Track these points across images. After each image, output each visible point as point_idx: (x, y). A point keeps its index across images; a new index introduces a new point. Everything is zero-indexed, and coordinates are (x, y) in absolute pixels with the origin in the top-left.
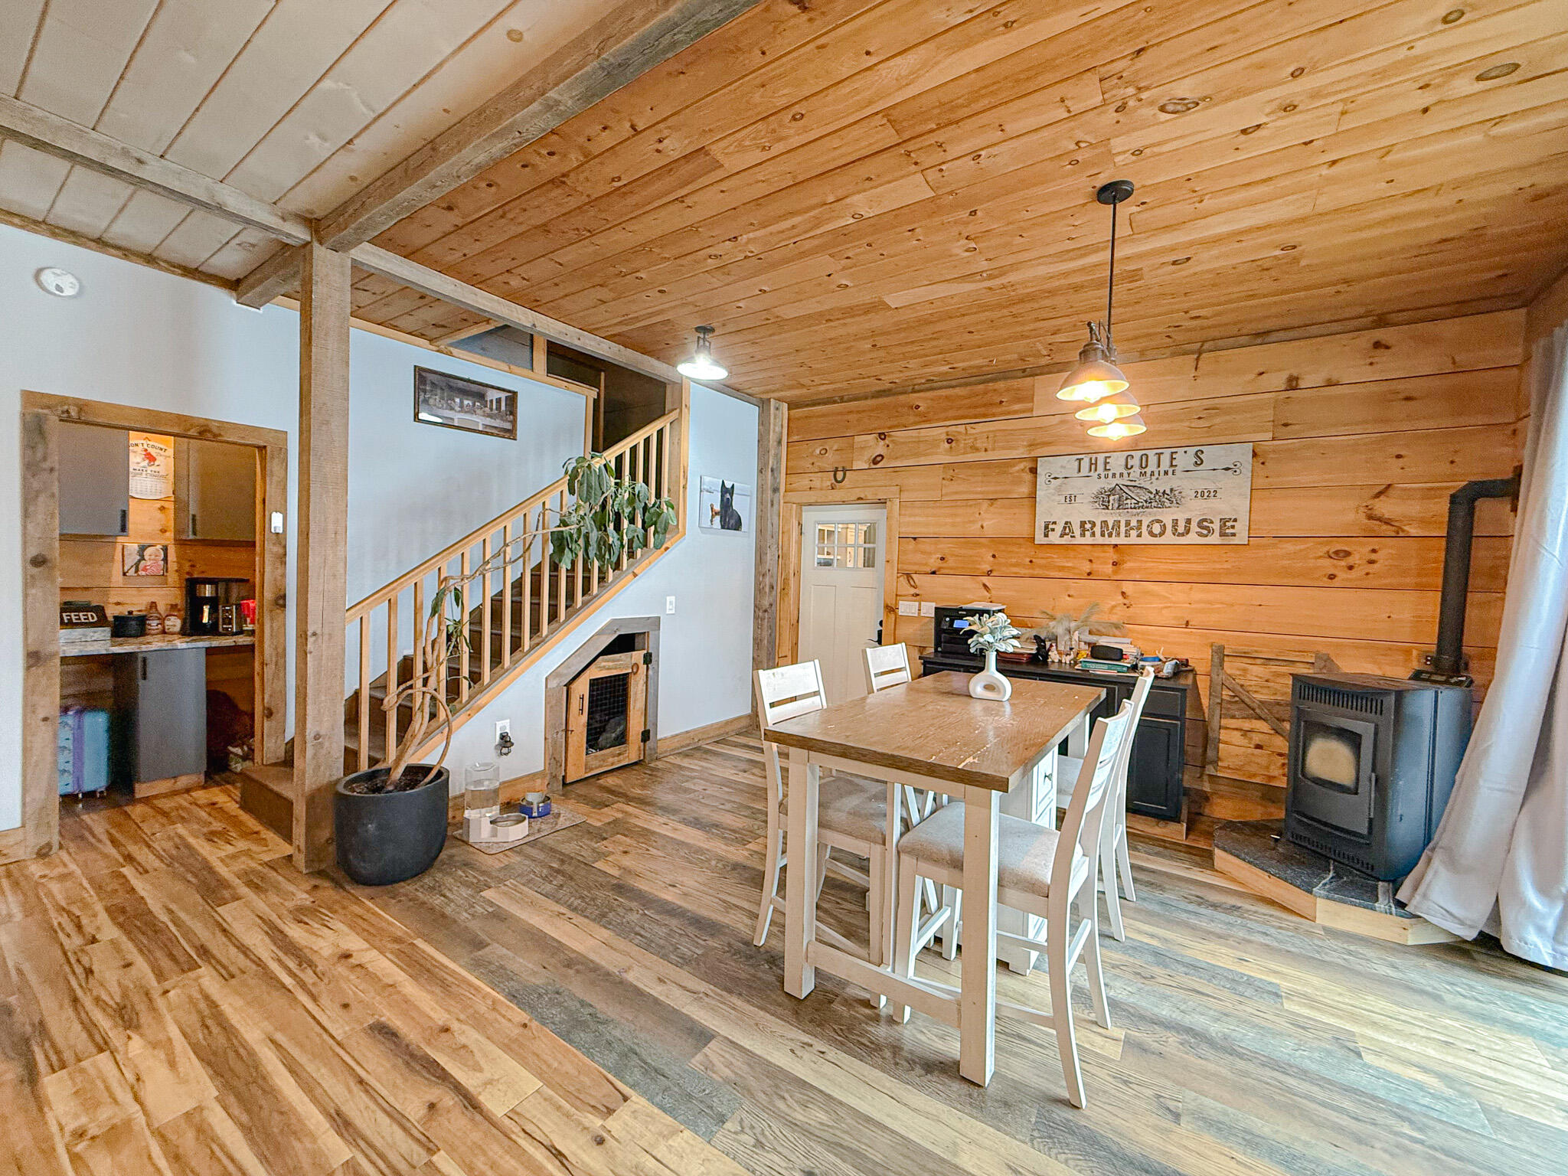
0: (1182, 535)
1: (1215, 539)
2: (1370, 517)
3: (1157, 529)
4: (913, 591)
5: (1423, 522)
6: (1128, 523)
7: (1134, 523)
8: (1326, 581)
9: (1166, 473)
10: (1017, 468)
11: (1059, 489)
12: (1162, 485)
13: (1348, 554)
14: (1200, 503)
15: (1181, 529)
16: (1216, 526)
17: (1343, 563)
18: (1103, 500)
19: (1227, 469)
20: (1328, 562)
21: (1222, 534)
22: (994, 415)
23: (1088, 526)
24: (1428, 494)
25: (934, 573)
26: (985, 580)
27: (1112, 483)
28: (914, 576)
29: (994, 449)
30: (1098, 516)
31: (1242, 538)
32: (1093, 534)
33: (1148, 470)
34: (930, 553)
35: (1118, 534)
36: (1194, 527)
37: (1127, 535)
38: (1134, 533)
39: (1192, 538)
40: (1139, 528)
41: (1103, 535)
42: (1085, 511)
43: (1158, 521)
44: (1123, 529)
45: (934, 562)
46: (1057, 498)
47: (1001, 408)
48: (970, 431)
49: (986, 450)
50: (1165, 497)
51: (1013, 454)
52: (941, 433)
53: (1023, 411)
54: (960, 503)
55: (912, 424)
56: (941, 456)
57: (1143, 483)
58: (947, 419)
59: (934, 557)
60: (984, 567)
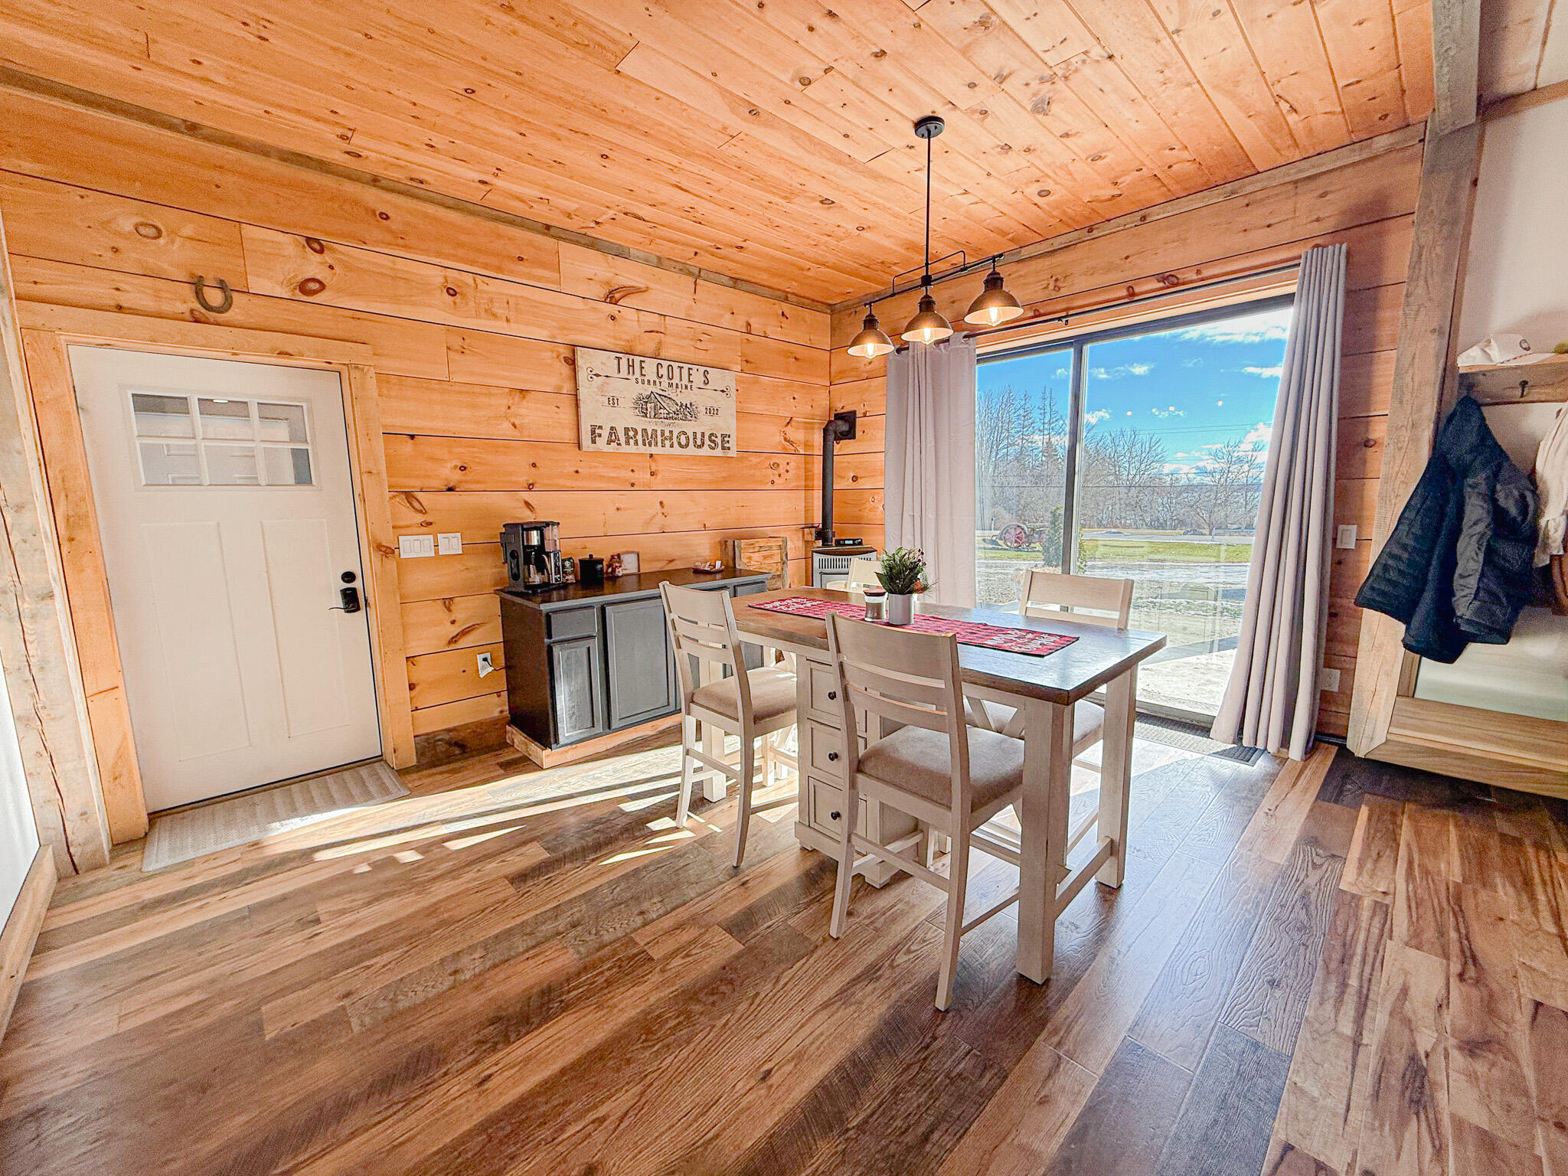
0: (700, 447)
1: (719, 451)
2: (785, 440)
3: (683, 441)
4: (420, 518)
6: (663, 433)
8: (770, 486)
9: (686, 387)
10: (548, 354)
11: (600, 387)
12: (683, 398)
13: (778, 465)
14: (703, 417)
15: (699, 443)
16: (719, 440)
17: (776, 472)
18: (644, 405)
19: (723, 391)
20: (770, 471)
21: (723, 448)
22: (511, 273)
24: (805, 426)
25: (450, 489)
26: (527, 496)
27: (647, 390)
28: (420, 496)
29: (517, 322)
30: (639, 423)
31: (732, 453)
33: (674, 381)
34: (446, 461)
35: (656, 445)
36: (707, 442)
37: (663, 445)
39: (706, 451)
40: (671, 439)
41: (644, 444)
42: (626, 417)
43: (684, 433)
45: (448, 473)
46: (600, 398)
47: (520, 267)
48: (481, 286)
49: (508, 320)
50: (686, 411)
51: (543, 334)
52: (436, 276)
53: (548, 281)
54: (477, 389)
55: (377, 242)
56: (438, 310)
57: (669, 393)
58: (439, 255)
59: (450, 465)
60: (523, 479)
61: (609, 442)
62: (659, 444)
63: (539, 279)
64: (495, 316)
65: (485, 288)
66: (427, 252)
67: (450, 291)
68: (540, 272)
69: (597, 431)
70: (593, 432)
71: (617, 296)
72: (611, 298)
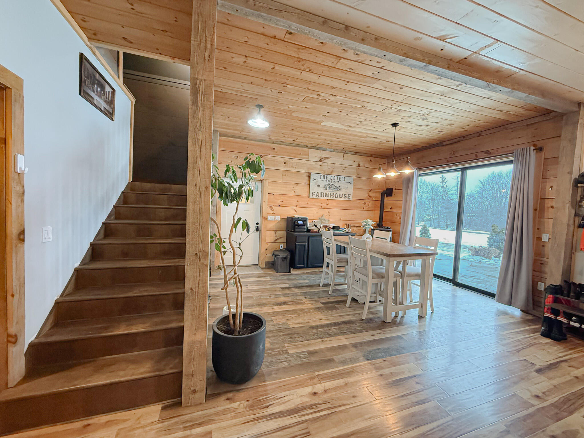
0: (341, 198)
1: (347, 199)
2: (369, 196)
3: (336, 196)
4: (272, 212)
5: (375, 197)
6: (331, 194)
7: (332, 194)
8: (363, 209)
9: (339, 182)
10: (304, 175)
11: (316, 183)
12: (338, 185)
13: (366, 203)
14: (344, 190)
15: (341, 196)
16: (347, 196)
17: (365, 205)
18: (326, 187)
19: (349, 183)
20: (363, 205)
22: (298, 157)
23: (322, 194)
24: (376, 192)
25: (279, 206)
26: (295, 208)
27: (327, 183)
28: (273, 207)
29: (298, 168)
30: (325, 191)
31: (351, 199)
32: (323, 196)
33: (335, 181)
34: (279, 200)
35: (329, 197)
36: (343, 196)
37: (331, 197)
38: (332, 196)
39: (343, 199)
40: (333, 195)
41: (325, 197)
42: (321, 190)
43: (337, 194)
44: (330, 195)
46: (315, 185)
47: (301, 156)
48: (291, 161)
49: (296, 168)
50: (338, 188)
51: (303, 171)
52: (282, 160)
53: (306, 158)
54: (288, 184)
55: (272, 154)
56: (282, 167)
57: (334, 184)
58: (284, 155)
59: (280, 201)
60: (295, 205)
61: (316, 196)
62: (330, 197)
63: (304, 158)
64: (293, 167)
65: (292, 161)
66: (281, 155)
67: (285, 163)
68: (304, 156)
69: (314, 193)
70: (313, 193)
71: (322, 160)
72: (321, 161)
